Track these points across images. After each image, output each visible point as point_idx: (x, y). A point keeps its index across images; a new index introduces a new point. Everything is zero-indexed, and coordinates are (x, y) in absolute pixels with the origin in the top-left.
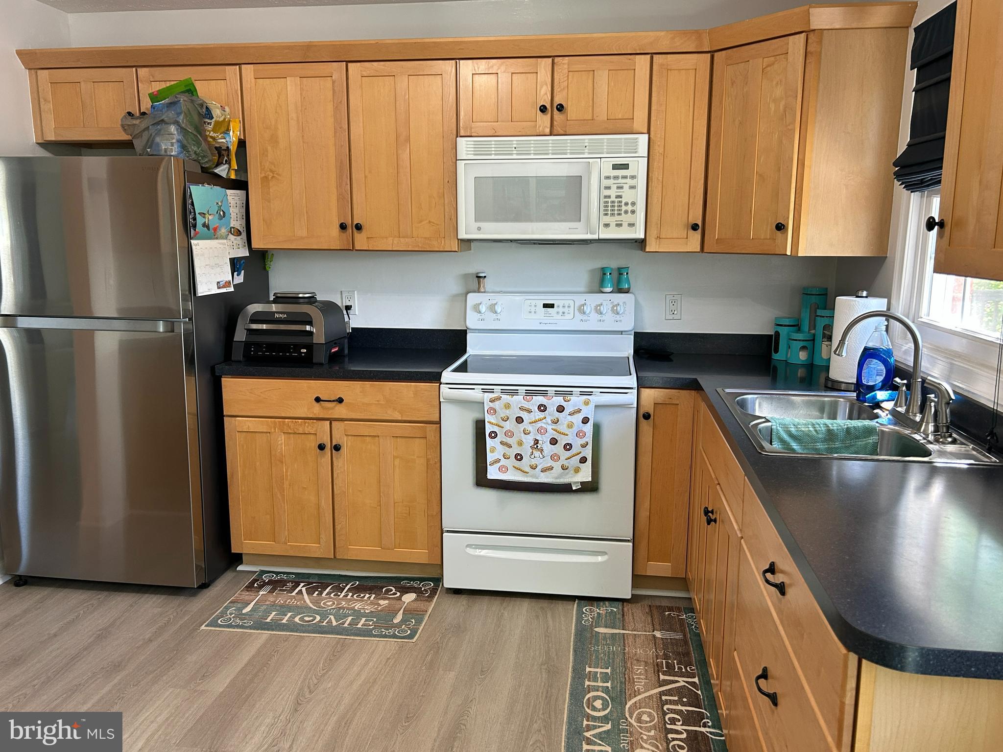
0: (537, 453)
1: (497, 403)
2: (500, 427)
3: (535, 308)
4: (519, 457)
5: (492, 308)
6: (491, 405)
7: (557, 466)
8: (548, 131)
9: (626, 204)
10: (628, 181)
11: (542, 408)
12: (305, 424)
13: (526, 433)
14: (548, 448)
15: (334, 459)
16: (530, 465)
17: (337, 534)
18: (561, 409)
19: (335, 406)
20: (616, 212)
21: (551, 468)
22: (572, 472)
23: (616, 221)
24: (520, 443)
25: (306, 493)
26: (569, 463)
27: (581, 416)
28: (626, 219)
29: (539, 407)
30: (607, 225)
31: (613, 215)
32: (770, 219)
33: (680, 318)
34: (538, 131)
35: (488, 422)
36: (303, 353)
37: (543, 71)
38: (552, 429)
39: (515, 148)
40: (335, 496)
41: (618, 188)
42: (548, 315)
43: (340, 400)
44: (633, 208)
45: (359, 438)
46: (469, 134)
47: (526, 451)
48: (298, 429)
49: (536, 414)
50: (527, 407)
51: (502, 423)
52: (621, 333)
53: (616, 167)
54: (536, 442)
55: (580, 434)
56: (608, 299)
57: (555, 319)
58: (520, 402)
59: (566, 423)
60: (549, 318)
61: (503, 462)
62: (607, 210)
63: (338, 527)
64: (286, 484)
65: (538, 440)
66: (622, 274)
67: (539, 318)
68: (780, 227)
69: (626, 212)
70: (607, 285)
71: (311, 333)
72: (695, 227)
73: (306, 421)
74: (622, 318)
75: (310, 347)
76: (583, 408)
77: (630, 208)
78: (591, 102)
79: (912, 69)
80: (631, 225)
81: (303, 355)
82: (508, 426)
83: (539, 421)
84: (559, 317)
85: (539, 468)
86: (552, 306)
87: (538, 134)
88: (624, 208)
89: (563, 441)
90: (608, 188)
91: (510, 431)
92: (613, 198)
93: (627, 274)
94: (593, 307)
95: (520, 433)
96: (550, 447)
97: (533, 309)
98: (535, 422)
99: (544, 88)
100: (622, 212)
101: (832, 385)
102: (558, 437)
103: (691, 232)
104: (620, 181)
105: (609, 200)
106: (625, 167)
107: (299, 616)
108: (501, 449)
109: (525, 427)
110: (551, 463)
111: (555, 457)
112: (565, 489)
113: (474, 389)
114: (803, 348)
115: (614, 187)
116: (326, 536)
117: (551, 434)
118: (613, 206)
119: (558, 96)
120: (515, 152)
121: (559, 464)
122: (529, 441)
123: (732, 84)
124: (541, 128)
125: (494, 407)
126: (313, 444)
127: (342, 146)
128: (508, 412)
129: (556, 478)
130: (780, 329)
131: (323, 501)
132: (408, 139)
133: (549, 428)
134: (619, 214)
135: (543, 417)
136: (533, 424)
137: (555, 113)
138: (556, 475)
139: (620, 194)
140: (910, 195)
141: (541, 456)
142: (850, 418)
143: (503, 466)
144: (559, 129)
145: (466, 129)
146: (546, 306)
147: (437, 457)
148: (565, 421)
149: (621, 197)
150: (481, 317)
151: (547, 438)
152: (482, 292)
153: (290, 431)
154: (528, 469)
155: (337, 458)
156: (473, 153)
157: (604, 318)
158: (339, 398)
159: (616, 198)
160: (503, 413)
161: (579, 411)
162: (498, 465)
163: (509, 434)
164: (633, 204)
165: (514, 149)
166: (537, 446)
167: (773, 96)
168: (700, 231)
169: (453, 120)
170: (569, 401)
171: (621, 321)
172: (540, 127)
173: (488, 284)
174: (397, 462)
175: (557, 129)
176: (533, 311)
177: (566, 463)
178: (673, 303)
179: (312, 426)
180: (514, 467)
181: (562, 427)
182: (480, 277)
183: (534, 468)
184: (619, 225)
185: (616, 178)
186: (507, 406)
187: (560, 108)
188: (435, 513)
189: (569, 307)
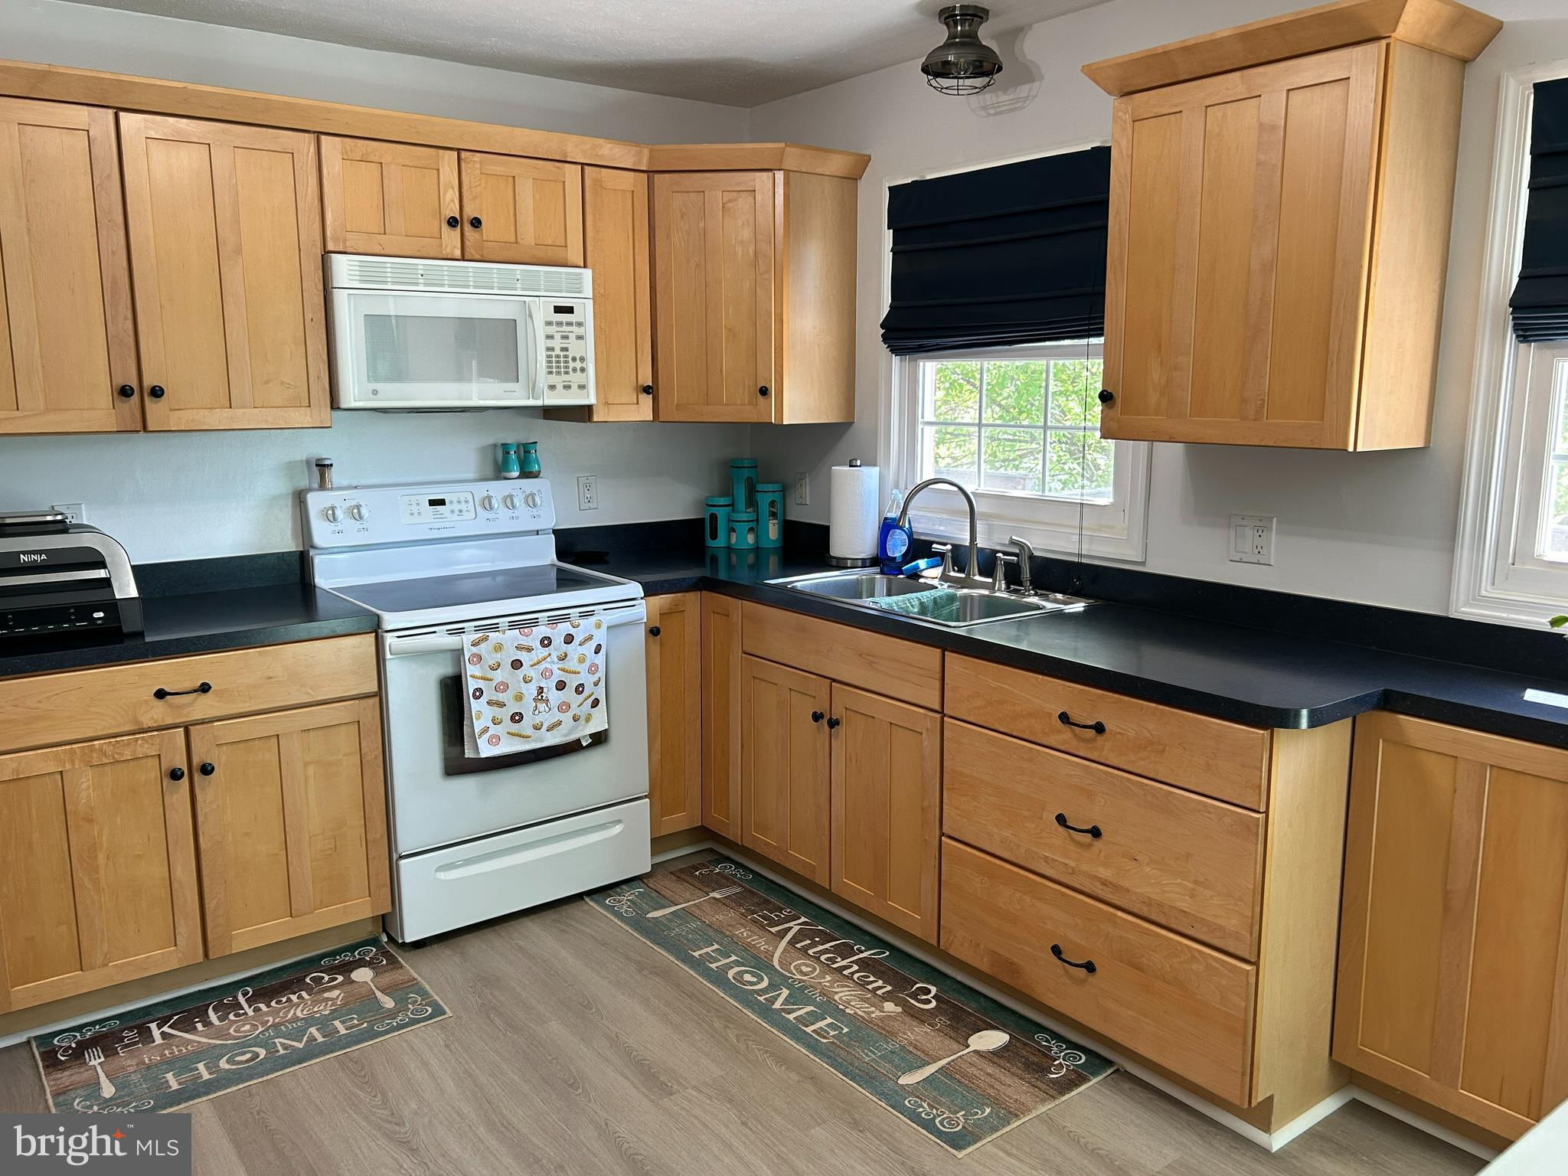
0: (542, 707)
1: (483, 645)
2: (488, 680)
3: (418, 507)
4: (517, 718)
5: (356, 512)
6: (474, 650)
7: (567, 718)
8: (458, 253)
9: (574, 359)
10: (574, 328)
11: (546, 642)
12: (136, 741)
13: (527, 680)
14: (554, 696)
15: (197, 791)
16: (534, 725)
17: (209, 918)
18: (569, 639)
19: (196, 699)
20: (562, 370)
21: (560, 723)
22: (583, 722)
23: (564, 382)
24: (519, 697)
25: (143, 862)
26: (581, 711)
27: (593, 645)
28: (575, 378)
29: (542, 642)
30: (552, 387)
31: (559, 373)
32: (747, 382)
33: (596, 507)
34: (444, 252)
35: (471, 676)
36: (99, 619)
37: (447, 168)
38: (559, 669)
39: (422, 275)
40: (203, 856)
41: (563, 337)
42: (438, 516)
43: (205, 688)
44: (582, 365)
45: (242, 745)
46: (341, 249)
47: (527, 707)
48: (122, 754)
49: (539, 651)
50: (526, 644)
51: (491, 674)
52: (536, 533)
53: (558, 310)
54: (541, 690)
55: (593, 669)
56: (515, 487)
57: (448, 521)
58: (517, 638)
59: (576, 657)
60: (441, 520)
61: (494, 730)
62: (551, 367)
63: (210, 906)
64: (101, 859)
65: (542, 688)
66: (529, 452)
67: (429, 522)
68: (765, 391)
69: (575, 370)
70: (512, 467)
71: (106, 583)
72: (647, 390)
73: (137, 736)
74: (539, 512)
75: (113, 606)
76: (595, 632)
77: (578, 364)
78: (512, 219)
79: (889, 228)
80: (582, 387)
81: (100, 622)
82: (498, 676)
83: (543, 660)
84: (455, 517)
85: (544, 728)
86: (442, 502)
87: (445, 257)
88: (571, 365)
89: (572, 683)
90: (550, 337)
91: (502, 683)
92: (557, 351)
93: (536, 451)
94: (500, 501)
95: (519, 682)
96: (556, 695)
97: (415, 510)
98: (538, 663)
99: (450, 191)
100: (570, 370)
101: (837, 562)
102: (566, 679)
103: (642, 396)
104: (565, 328)
105: (553, 354)
106: (569, 310)
107: (225, 1058)
108: (489, 712)
109: (525, 672)
110: (559, 716)
111: (564, 707)
112: (572, 748)
113: (435, 632)
114: (751, 530)
115: (558, 336)
116: (187, 929)
117: (558, 675)
118: (558, 362)
119: (469, 206)
120: (421, 281)
121: (570, 714)
122: (531, 691)
123: (682, 216)
124: (448, 250)
125: (478, 652)
126: (150, 773)
127: (114, 253)
128: (498, 656)
129: (565, 736)
130: (714, 510)
131: (179, 869)
132: (238, 251)
133: (555, 668)
134: (567, 373)
135: (546, 654)
136: (536, 667)
137: (466, 229)
138: (565, 732)
139: (564, 346)
140: (892, 357)
141: (547, 709)
142: (889, 594)
143: (493, 736)
144: (474, 253)
145: (336, 240)
146: (433, 503)
147: (378, 748)
148: (575, 654)
149: (568, 350)
150: (337, 529)
151: (550, 685)
152: (328, 489)
153: (105, 761)
154: (529, 731)
155: (203, 789)
156: (358, 278)
157: (516, 513)
158: (203, 684)
159: (561, 351)
160: (490, 659)
161: (590, 638)
162: (487, 736)
163: (502, 687)
164: (582, 359)
165: (420, 276)
166: (542, 696)
167: (740, 238)
168: (651, 394)
169: (314, 225)
170: (578, 626)
171: (539, 516)
172: (446, 247)
173: (335, 476)
174: (311, 770)
175: (471, 251)
176: (415, 511)
177: (577, 711)
178: (588, 488)
179: (151, 742)
180: (508, 733)
181: (572, 664)
182: (324, 465)
183: (537, 728)
184: (567, 387)
185: (560, 324)
186: (499, 648)
187: (476, 223)
188: (378, 836)
189: (467, 502)
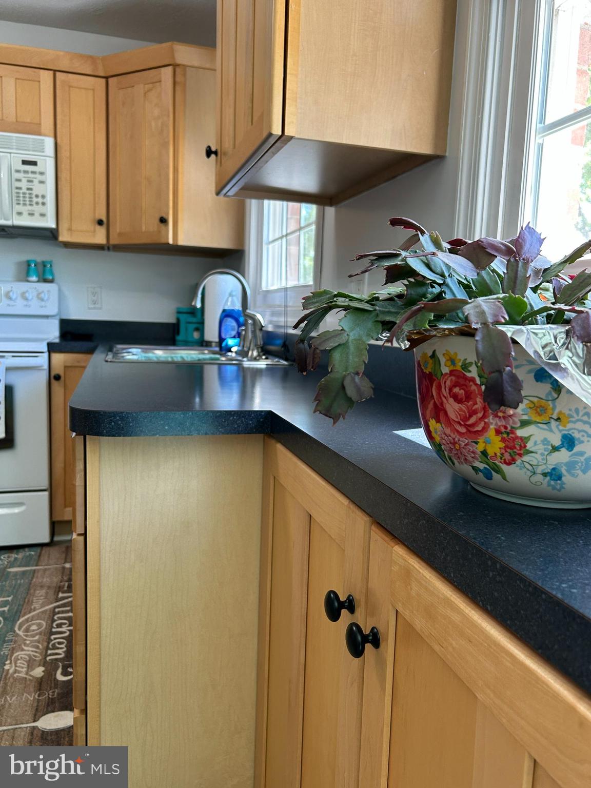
9: (37, 196)
10: (38, 176)
20: (28, 203)
23: (28, 210)
28: (37, 209)
30: (19, 213)
31: (25, 205)
33: (100, 308)
41: (28, 181)
44: (43, 201)
52: (47, 317)
53: (25, 163)
56: (33, 287)
62: (19, 200)
66: (46, 267)
68: (163, 221)
69: (37, 203)
70: (32, 275)
72: (100, 222)
74: (46, 304)
77: (40, 200)
78: (1, 104)
80: (43, 215)
88: (35, 200)
90: (19, 180)
92: (24, 190)
93: (51, 266)
94: (19, 294)
100: (34, 203)
103: (98, 228)
104: (30, 175)
105: (21, 191)
106: (34, 163)
115: (24, 180)
118: (25, 197)
130: (180, 317)
134: (31, 205)
139: (30, 187)
149: (32, 190)
157: (29, 303)
159: (27, 190)
164: (43, 197)
168: (105, 226)
171: (45, 307)
178: (94, 294)
184: (31, 214)
185: (26, 172)
